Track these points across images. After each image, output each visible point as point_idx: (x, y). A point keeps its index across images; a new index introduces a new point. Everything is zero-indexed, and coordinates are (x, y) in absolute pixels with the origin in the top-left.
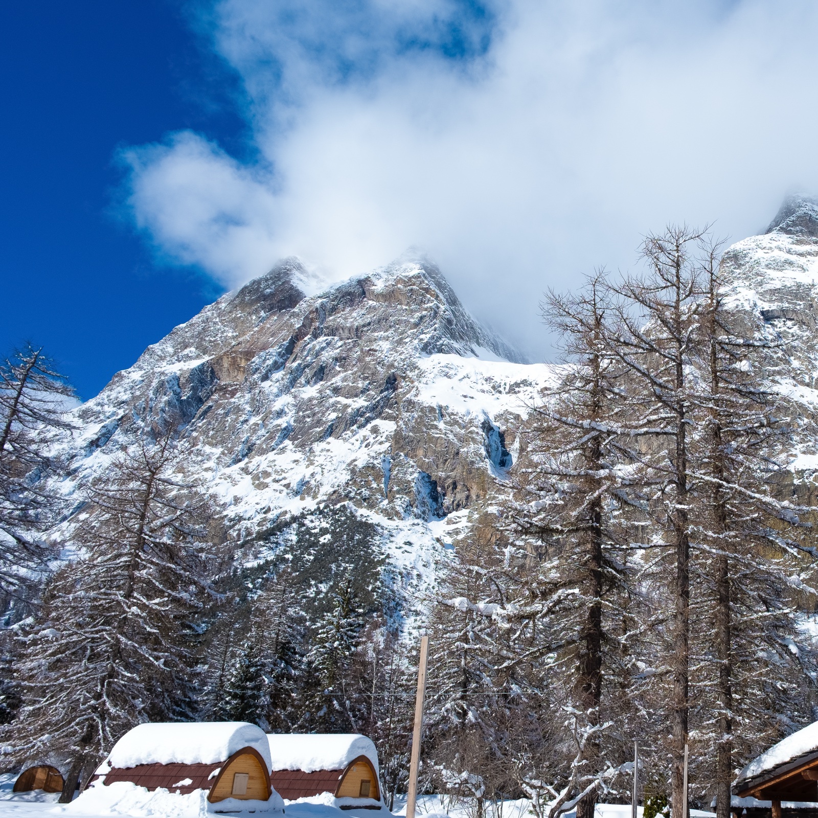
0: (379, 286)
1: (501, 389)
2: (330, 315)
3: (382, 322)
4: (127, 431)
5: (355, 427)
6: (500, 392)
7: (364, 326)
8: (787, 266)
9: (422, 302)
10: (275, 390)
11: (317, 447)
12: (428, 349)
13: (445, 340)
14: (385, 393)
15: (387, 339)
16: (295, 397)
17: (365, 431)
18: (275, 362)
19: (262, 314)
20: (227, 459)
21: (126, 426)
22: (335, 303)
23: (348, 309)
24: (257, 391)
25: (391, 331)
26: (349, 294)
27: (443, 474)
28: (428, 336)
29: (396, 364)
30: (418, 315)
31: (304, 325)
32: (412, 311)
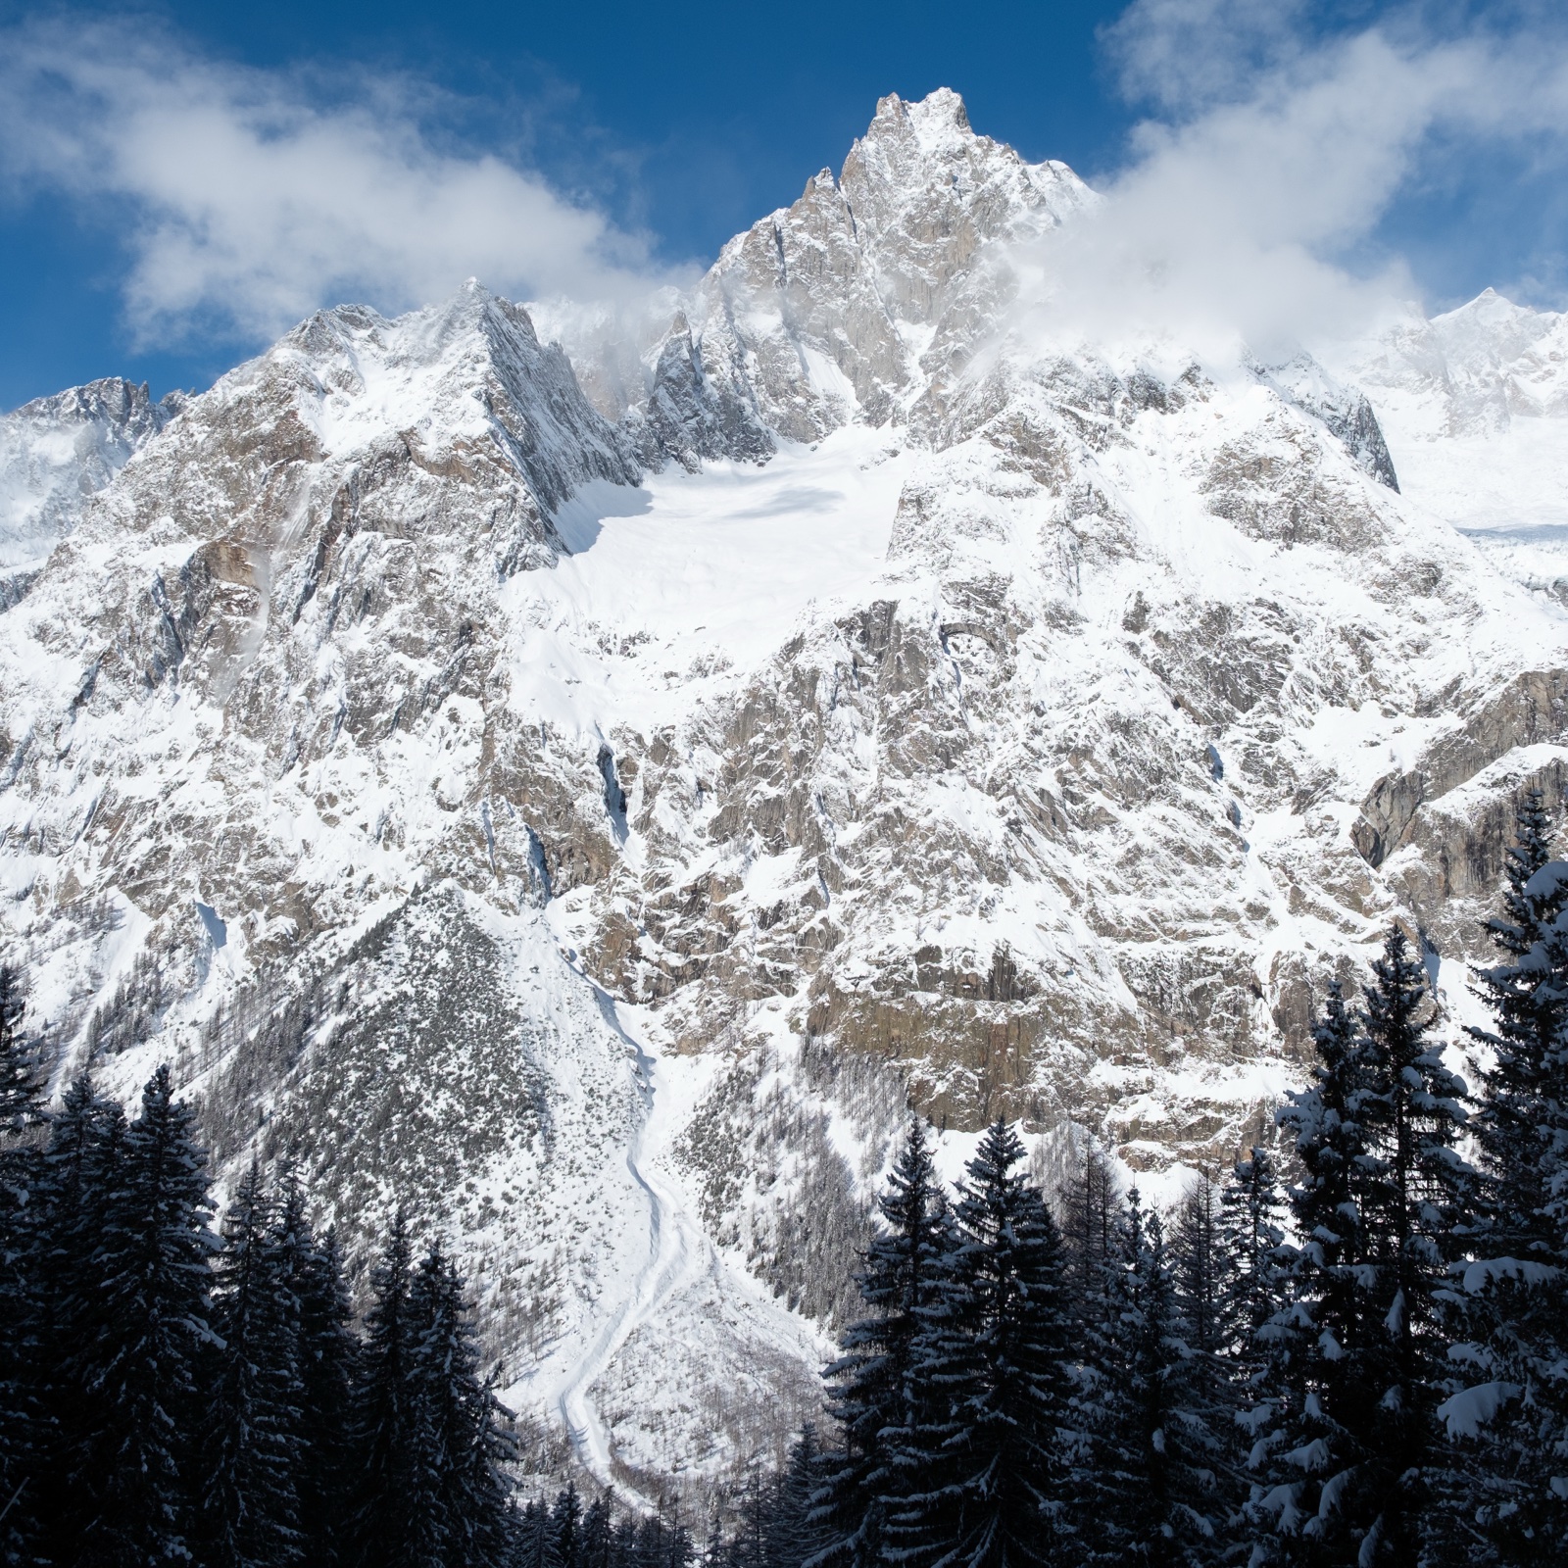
0: (431, 447)
1: (610, 646)
2: (365, 492)
3: (441, 517)
4: (114, 676)
5: (426, 712)
6: (609, 652)
7: (417, 521)
8: (983, 530)
9: (495, 482)
10: (314, 640)
11: (387, 747)
12: (507, 567)
13: (528, 548)
14: (459, 651)
15: (450, 549)
16: (341, 649)
17: (441, 718)
18: (307, 588)
19: (263, 469)
20: (276, 766)
21: (113, 669)
22: (370, 471)
23: (390, 481)
24: (291, 642)
25: (456, 533)
26: (389, 455)
27: (555, 835)
28: (507, 544)
29: (470, 604)
30: (489, 506)
31: (334, 518)
32: (481, 499)
